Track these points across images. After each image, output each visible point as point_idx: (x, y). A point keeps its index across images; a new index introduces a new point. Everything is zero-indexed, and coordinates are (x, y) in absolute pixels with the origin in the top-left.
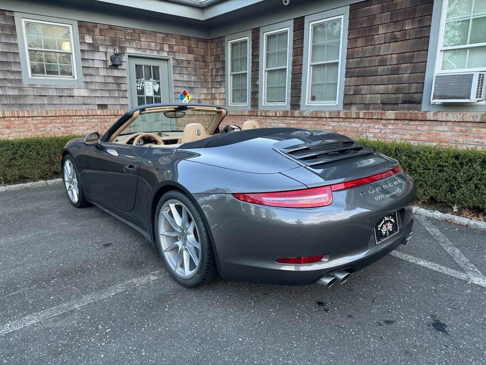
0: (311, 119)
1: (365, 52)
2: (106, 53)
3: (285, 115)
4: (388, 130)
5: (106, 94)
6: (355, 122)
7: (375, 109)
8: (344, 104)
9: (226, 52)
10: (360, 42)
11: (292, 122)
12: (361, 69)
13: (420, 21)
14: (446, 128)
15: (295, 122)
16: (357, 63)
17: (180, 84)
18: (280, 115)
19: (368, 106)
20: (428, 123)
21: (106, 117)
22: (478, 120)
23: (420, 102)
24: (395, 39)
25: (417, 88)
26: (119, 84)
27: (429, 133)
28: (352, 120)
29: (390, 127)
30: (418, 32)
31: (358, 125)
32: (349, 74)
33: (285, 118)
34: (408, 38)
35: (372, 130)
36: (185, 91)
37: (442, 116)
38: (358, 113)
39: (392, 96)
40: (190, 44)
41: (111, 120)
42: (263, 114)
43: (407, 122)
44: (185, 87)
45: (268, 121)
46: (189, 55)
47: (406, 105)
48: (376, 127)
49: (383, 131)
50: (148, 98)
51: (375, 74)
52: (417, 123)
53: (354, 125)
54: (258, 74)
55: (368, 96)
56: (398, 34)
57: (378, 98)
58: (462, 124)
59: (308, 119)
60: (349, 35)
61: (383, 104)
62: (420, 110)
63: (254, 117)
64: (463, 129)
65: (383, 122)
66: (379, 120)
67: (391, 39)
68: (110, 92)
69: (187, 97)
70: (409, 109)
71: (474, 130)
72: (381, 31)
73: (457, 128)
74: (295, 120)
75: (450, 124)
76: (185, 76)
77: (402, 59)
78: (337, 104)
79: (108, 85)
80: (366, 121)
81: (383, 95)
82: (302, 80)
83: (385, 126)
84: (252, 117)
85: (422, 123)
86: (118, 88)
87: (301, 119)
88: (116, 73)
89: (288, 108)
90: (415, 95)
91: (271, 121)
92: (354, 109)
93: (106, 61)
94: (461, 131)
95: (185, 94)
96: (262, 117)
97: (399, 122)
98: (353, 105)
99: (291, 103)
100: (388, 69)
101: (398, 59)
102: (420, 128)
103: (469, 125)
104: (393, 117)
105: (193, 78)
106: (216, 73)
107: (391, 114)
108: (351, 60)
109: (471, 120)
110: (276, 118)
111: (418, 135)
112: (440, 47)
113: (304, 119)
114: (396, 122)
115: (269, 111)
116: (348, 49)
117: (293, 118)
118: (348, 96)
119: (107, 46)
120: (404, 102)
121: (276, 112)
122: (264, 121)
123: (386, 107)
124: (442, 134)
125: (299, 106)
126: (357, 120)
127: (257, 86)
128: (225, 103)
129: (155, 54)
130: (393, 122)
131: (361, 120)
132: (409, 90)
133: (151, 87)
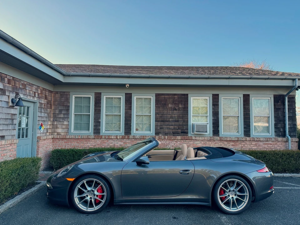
0: (139, 140)
1: (164, 113)
2: (9, 96)
3: (123, 138)
4: (178, 144)
5: (5, 127)
6: (163, 141)
7: (170, 135)
8: (156, 133)
9: (70, 101)
10: (161, 109)
11: (128, 141)
12: (162, 119)
13: (184, 105)
14: (199, 142)
15: (130, 141)
16: (160, 116)
17: (40, 119)
18: (119, 137)
19: (167, 134)
20: (192, 140)
21: (5, 146)
22: (209, 139)
23: (188, 133)
24: (176, 110)
25: (186, 128)
26: (12, 120)
27: (193, 144)
28: (162, 140)
29: (178, 142)
30: (184, 108)
31: (165, 142)
32: (156, 121)
33: (122, 139)
34: (180, 110)
35: (171, 144)
36: (42, 124)
37: (198, 138)
38: (165, 137)
39: (176, 130)
40: (46, 93)
41: (8, 148)
42: (107, 138)
43: (185, 140)
44: (42, 121)
45: (110, 141)
46: (45, 100)
47: (182, 134)
48: (173, 142)
49: (176, 144)
50: (23, 129)
51: (169, 121)
52: (189, 141)
53: (162, 142)
54: (100, 116)
55: (166, 130)
56: (177, 108)
57: (171, 131)
58: (204, 141)
59: (137, 140)
60: (156, 105)
61: (173, 133)
62: (188, 136)
63: (98, 139)
64: (204, 142)
65: (175, 140)
66: (174, 140)
67: (174, 109)
68: (8, 125)
69: (42, 127)
70: (184, 135)
71: (208, 142)
72: (170, 106)
73: (202, 142)
74: (129, 140)
75: (200, 141)
76: (43, 113)
77: (179, 117)
78: (152, 133)
79: (7, 120)
80: (168, 140)
81: (173, 130)
82: (132, 121)
83: (176, 142)
84: (97, 139)
85: (191, 140)
86: (12, 123)
87: (134, 140)
88: (12, 111)
89: (123, 134)
90: (186, 130)
91: (112, 141)
92: (160, 135)
93: (8, 102)
94: (204, 143)
95: (42, 125)
96: (105, 139)
97: (182, 140)
98: (160, 134)
99: (125, 132)
100: (174, 120)
101: (178, 117)
102: (190, 142)
103: (206, 141)
104: (180, 138)
105: (46, 114)
106: (59, 112)
107: (179, 137)
108: (158, 115)
109: (207, 139)
110: (116, 139)
111: (190, 145)
112: (192, 115)
113: (135, 139)
114: (181, 140)
115: (111, 136)
116: (155, 110)
117: (128, 139)
118: (157, 130)
119: (10, 91)
120: (181, 133)
121: (117, 136)
122: (107, 141)
123: (175, 134)
124: (198, 144)
125: (131, 133)
126: (164, 140)
127: (100, 122)
128: (68, 131)
129: (31, 99)
130: (179, 140)
131: (166, 140)
132: (183, 128)
133: (25, 121)
